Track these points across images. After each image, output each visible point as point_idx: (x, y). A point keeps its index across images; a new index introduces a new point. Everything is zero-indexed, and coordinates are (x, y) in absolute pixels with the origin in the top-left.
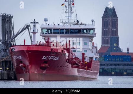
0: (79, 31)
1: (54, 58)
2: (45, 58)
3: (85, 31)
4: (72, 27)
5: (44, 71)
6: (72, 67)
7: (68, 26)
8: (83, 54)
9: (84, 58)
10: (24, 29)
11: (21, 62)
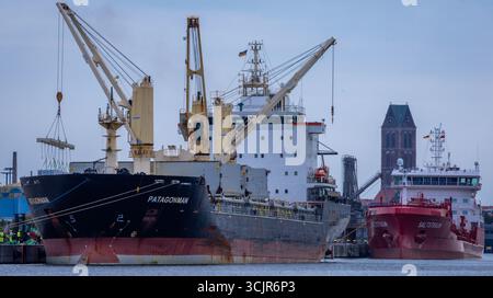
0: (454, 180)
1: (435, 225)
2: (422, 225)
3: (463, 181)
4: (444, 173)
5: (420, 246)
6: (459, 239)
7: (438, 173)
8: (463, 218)
9: (463, 224)
10: (376, 178)
11: (386, 232)
